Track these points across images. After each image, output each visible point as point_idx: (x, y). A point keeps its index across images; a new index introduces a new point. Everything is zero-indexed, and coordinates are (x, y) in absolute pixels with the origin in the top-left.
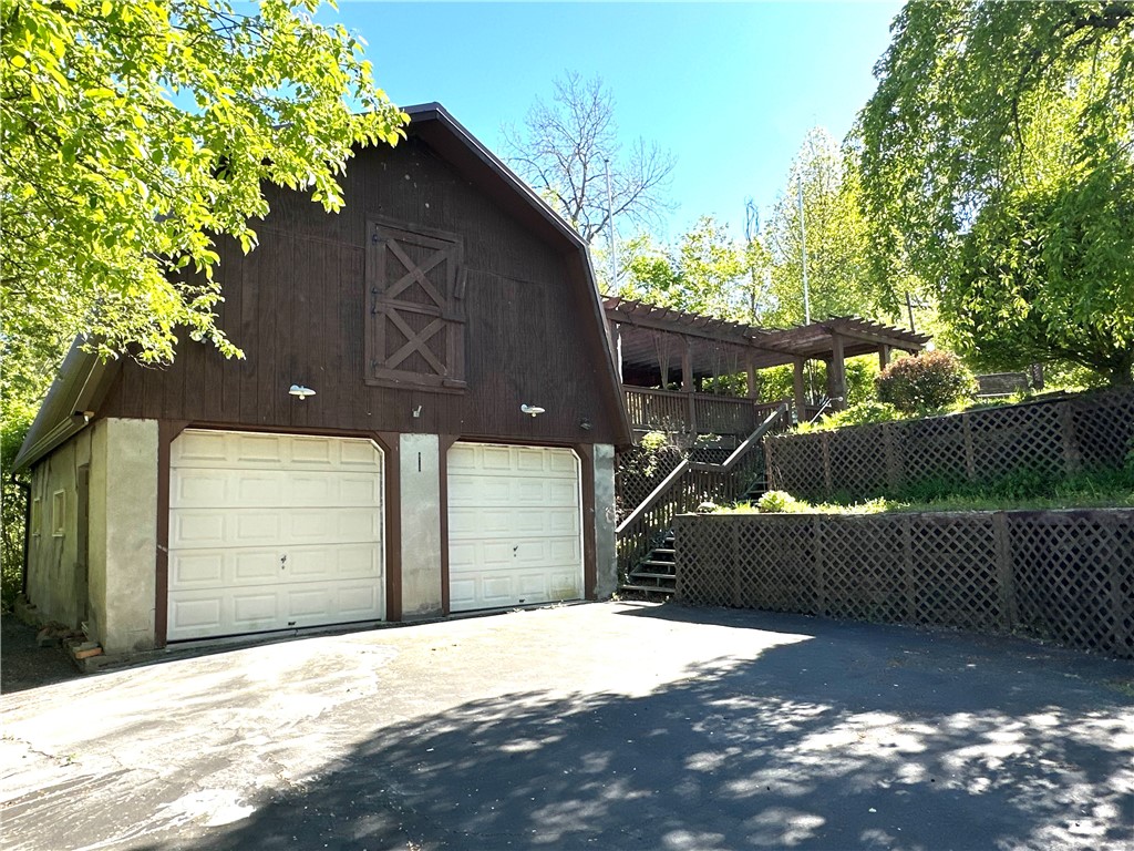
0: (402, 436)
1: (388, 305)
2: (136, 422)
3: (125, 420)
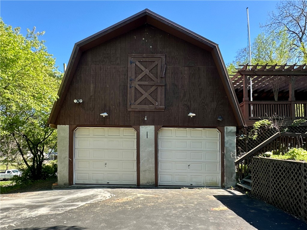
1: (136, 84)
2: (64, 126)
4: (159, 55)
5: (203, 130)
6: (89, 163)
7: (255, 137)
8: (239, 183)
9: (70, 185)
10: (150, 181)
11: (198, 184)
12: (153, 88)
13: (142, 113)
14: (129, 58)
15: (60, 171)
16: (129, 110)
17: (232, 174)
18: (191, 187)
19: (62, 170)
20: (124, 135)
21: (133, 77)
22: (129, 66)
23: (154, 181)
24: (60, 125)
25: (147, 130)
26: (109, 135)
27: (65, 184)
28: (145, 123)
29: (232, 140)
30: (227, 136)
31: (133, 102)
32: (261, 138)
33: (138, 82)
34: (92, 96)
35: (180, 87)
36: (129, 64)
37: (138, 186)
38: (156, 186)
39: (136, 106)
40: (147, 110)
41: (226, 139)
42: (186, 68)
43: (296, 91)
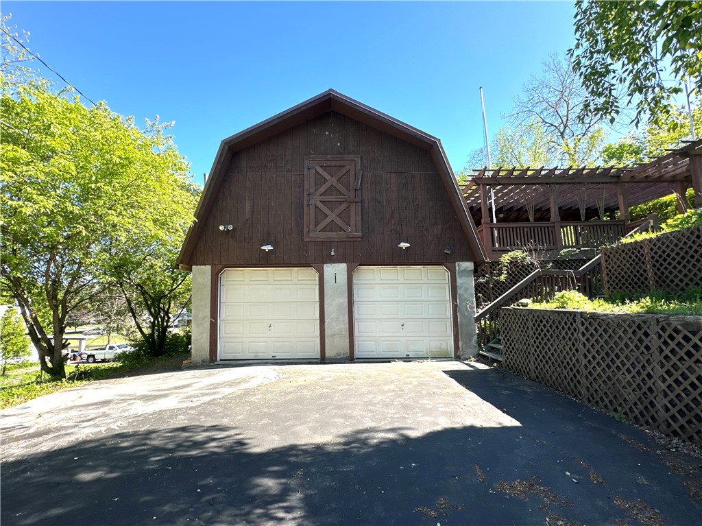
0: (325, 266)
1: (316, 200)
2: (203, 267)
3: (199, 266)
4: (351, 156)
5: (422, 269)
6: (243, 326)
7: (502, 278)
8: (483, 351)
9: (213, 361)
10: (342, 352)
11: (418, 355)
12: (343, 206)
13: (328, 244)
14: (305, 161)
15: (196, 340)
16: (306, 240)
17: (470, 336)
18: (407, 359)
19: (199, 338)
20: (300, 279)
21: (312, 190)
22: (305, 174)
23: (348, 351)
24: (197, 265)
25: (336, 272)
26: (275, 280)
27: (203, 361)
28: (332, 260)
29: (468, 284)
30: (460, 277)
31: (312, 227)
32: (513, 279)
33: (320, 197)
34: (248, 219)
35: (385, 203)
36: (306, 170)
37: (323, 360)
38: (351, 359)
39: (317, 235)
40: (334, 240)
41: (459, 281)
42: (393, 175)
43: (560, 209)
